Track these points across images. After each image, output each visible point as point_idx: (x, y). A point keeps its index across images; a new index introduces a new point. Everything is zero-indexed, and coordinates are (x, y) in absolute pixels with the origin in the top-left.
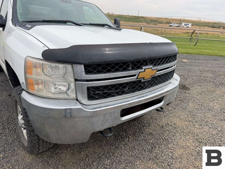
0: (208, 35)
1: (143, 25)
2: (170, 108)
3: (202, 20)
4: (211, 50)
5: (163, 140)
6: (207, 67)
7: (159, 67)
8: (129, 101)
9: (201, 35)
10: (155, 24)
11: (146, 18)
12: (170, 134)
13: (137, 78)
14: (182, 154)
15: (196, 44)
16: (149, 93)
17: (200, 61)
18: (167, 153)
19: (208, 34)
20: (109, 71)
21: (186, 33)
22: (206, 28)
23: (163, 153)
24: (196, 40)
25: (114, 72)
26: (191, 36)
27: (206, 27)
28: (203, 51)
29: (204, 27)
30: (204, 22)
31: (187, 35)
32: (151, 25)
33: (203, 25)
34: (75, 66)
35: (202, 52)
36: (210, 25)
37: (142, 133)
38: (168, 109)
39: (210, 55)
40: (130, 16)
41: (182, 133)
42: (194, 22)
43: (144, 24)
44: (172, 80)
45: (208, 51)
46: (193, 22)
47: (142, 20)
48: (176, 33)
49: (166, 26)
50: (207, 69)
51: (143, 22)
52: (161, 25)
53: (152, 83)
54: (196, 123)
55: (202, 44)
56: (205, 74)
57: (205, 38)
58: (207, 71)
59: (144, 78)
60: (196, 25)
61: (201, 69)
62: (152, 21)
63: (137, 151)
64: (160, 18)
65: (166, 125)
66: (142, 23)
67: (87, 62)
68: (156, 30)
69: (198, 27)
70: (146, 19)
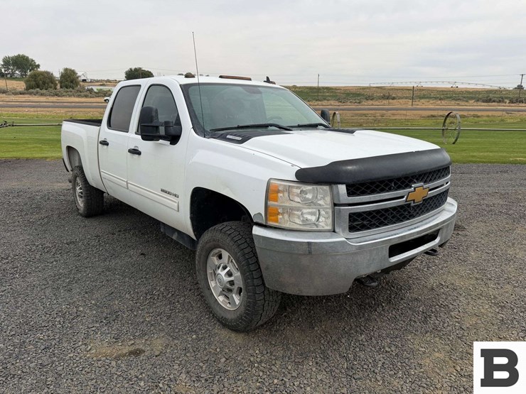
0: (479, 119)
1: (331, 105)
2: (437, 261)
3: (460, 86)
4: (491, 152)
5: (440, 307)
6: (489, 187)
7: (431, 185)
8: (398, 234)
9: (464, 119)
10: (358, 101)
11: (336, 89)
12: (449, 298)
13: (406, 201)
14: (476, 323)
15: (456, 140)
16: (421, 223)
17: (472, 176)
18: (451, 323)
19: (478, 117)
20: (373, 192)
21: (428, 117)
22: (472, 105)
23: (444, 323)
24: (456, 132)
25: (379, 193)
26: (444, 125)
27: (471, 102)
28: (475, 154)
29: (467, 101)
30: (466, 92)
31: (431, 121)
32: (349, 105)
33: (464, 97)
34: (334, 186)
35: (473, 156)
36: (480, 96)
37: (402, 299)
38: (434, 262)
39: (490, 162)
40: (300, 88)
41: (469, 297)
42: (443, 91)
43: (332, 102)
44: (446, 206)
45: (486, 154)
46: (440, 91)
47: (327, 94)
48: (408, 118)
49: (382, 103)
50: (491, 190)
51: (330, 98)
52: (370, 102)
53: (418, 210)
54: (489, 282)
55: (469, 140)
56: (489, 200)
57: (472, 126)
58: (493, 195)
59: (414, 200)
60: (448, 98)
61: (479, 192)
62: (348, 94)
63: (402, 322)
64: (367, 88)
65: (437, 286)
66: (328, 100)
67: (350, 181)
68: (361, 115)
69: (453, 102)
70: (335, 93)
